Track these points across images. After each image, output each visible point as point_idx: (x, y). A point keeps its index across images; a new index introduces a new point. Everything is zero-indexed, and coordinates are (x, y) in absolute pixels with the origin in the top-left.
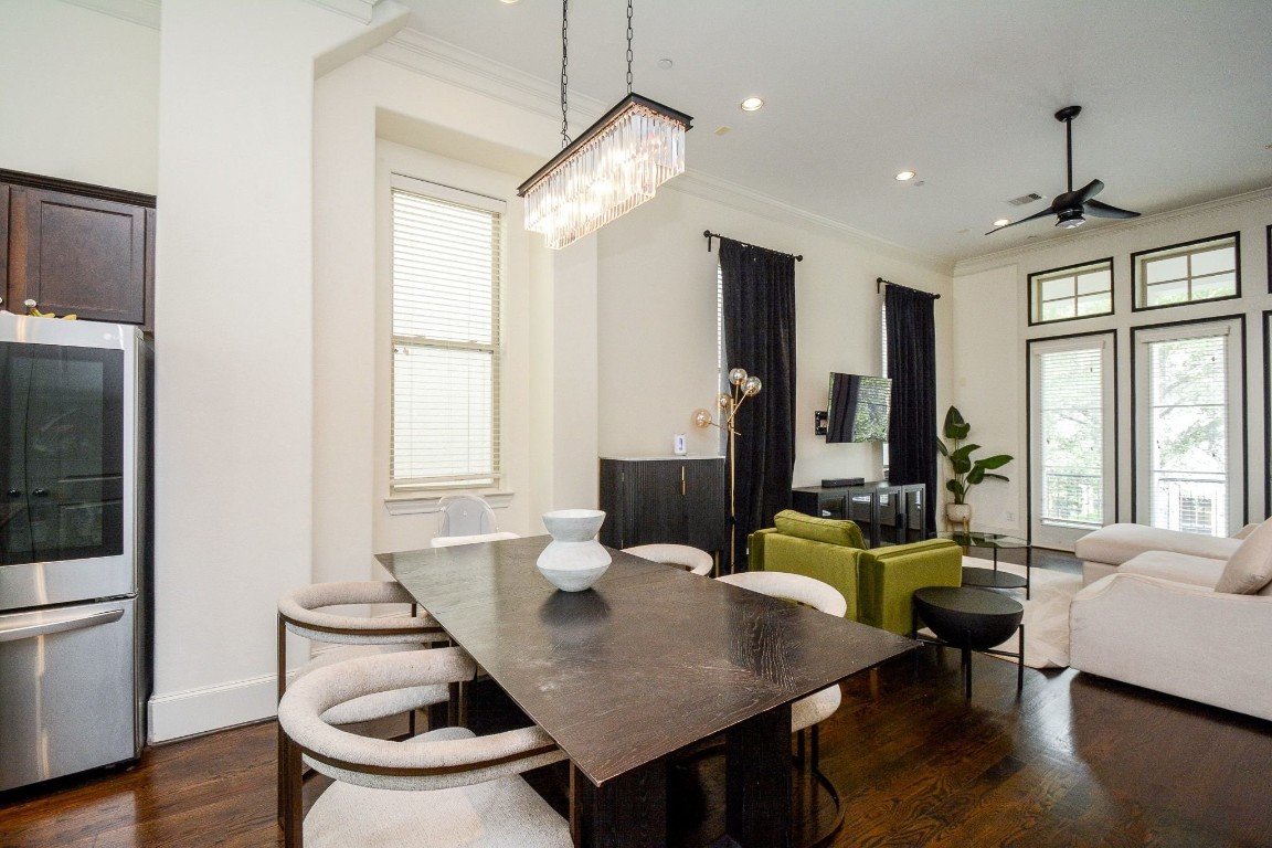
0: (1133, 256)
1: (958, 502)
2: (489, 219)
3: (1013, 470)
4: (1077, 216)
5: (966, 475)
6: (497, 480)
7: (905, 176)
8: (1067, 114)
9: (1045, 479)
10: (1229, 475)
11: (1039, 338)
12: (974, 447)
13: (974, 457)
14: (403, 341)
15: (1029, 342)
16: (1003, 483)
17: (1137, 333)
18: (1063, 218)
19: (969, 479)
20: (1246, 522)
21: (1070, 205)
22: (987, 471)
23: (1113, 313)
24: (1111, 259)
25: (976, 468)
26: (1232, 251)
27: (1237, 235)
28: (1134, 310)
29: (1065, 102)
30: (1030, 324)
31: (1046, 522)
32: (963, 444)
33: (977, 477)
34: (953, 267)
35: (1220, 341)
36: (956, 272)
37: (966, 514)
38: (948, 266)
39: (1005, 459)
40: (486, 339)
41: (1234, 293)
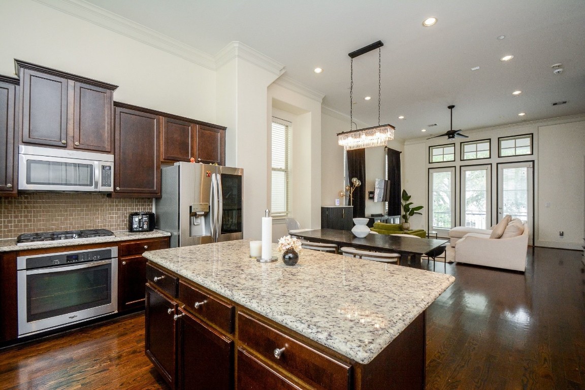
0: (461, 143)
1: (406, 222)
2: (284, 127)
3: (424, 211)
4: (453, 137)
5: (408, 213)
6: (287, 214)
7: (401, 117)
8: (451, 107)
9: (434, 214)
10: (487, 212)
11: (433, 167)
12: (411, 203)
13: (411, 207)
14: (274, 169)
15: (429, 169)
16: (420, 215)
17: (462, 168)
18: (449, 138)
19: (409, 214)
20: (491, 226)
21: (451, 134)
22: (415, 211)
23: (454, 161)
24: (454, 144)
25: (411, 211)
26: (489, 143)
27: (490, 139)
28: (461, 160)
29: (451, 104)
30: (429, 163)
31: (434, 228)
32: (408, 202)
33: (412, 214)
34: (404, 142)
35: (485, 171)
36: (405, 143)
37: (408, 226)
38: (403, 142)
39: (421, 207)
40: (283, 168)
41: (489, 157)
